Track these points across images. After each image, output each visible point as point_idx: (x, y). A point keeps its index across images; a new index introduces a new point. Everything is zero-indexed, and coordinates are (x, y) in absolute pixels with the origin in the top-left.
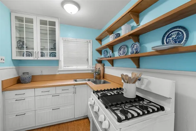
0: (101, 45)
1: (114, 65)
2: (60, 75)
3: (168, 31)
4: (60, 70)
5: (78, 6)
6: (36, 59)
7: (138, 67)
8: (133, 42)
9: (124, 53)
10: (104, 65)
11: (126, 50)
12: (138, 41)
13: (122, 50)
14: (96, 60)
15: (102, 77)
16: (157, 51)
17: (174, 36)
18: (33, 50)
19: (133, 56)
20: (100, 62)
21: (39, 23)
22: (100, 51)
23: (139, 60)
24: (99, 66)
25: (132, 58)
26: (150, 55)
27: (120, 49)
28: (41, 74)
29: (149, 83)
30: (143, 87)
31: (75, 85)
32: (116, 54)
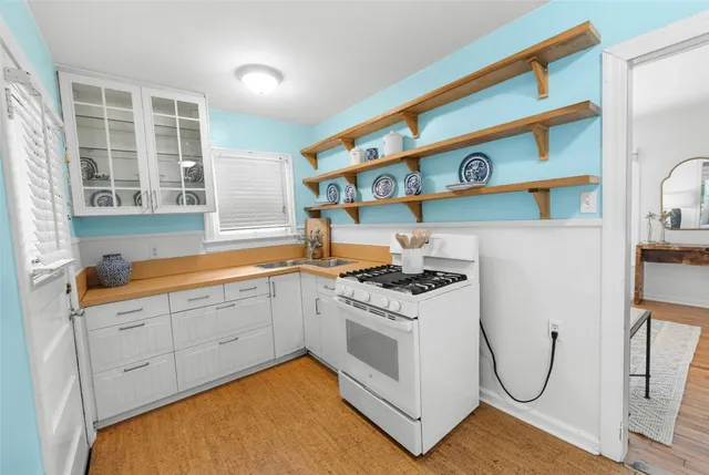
0: (316, 168)
1: (361, 221)
2: (209, 255)
3: (467, 159)
4: (209, 241)
5: (279, 75)
6: (149, 212)
7: (420, 220)
8: (408, 171)
9: (386, 191)
10: (329, 222)
11: (392, 184)
12: (419, 170)
13: (382, 184)
14: (306, 209)
15: (326, 254)
16: (455, 192)
17: (475, 168)
18: (139, 186)
19: (411, 199)
20: (315, 214)
21: (148, 104)
22: (314, 186)
23: (420, 205)
24: (316, 225)
25: (409, 203)
26: (443, 197)
27: (376, 183)
28: (153, 257)
29: (443, 245)
30: (433, 254)
31: (270, 275)
32: (367, 195)
